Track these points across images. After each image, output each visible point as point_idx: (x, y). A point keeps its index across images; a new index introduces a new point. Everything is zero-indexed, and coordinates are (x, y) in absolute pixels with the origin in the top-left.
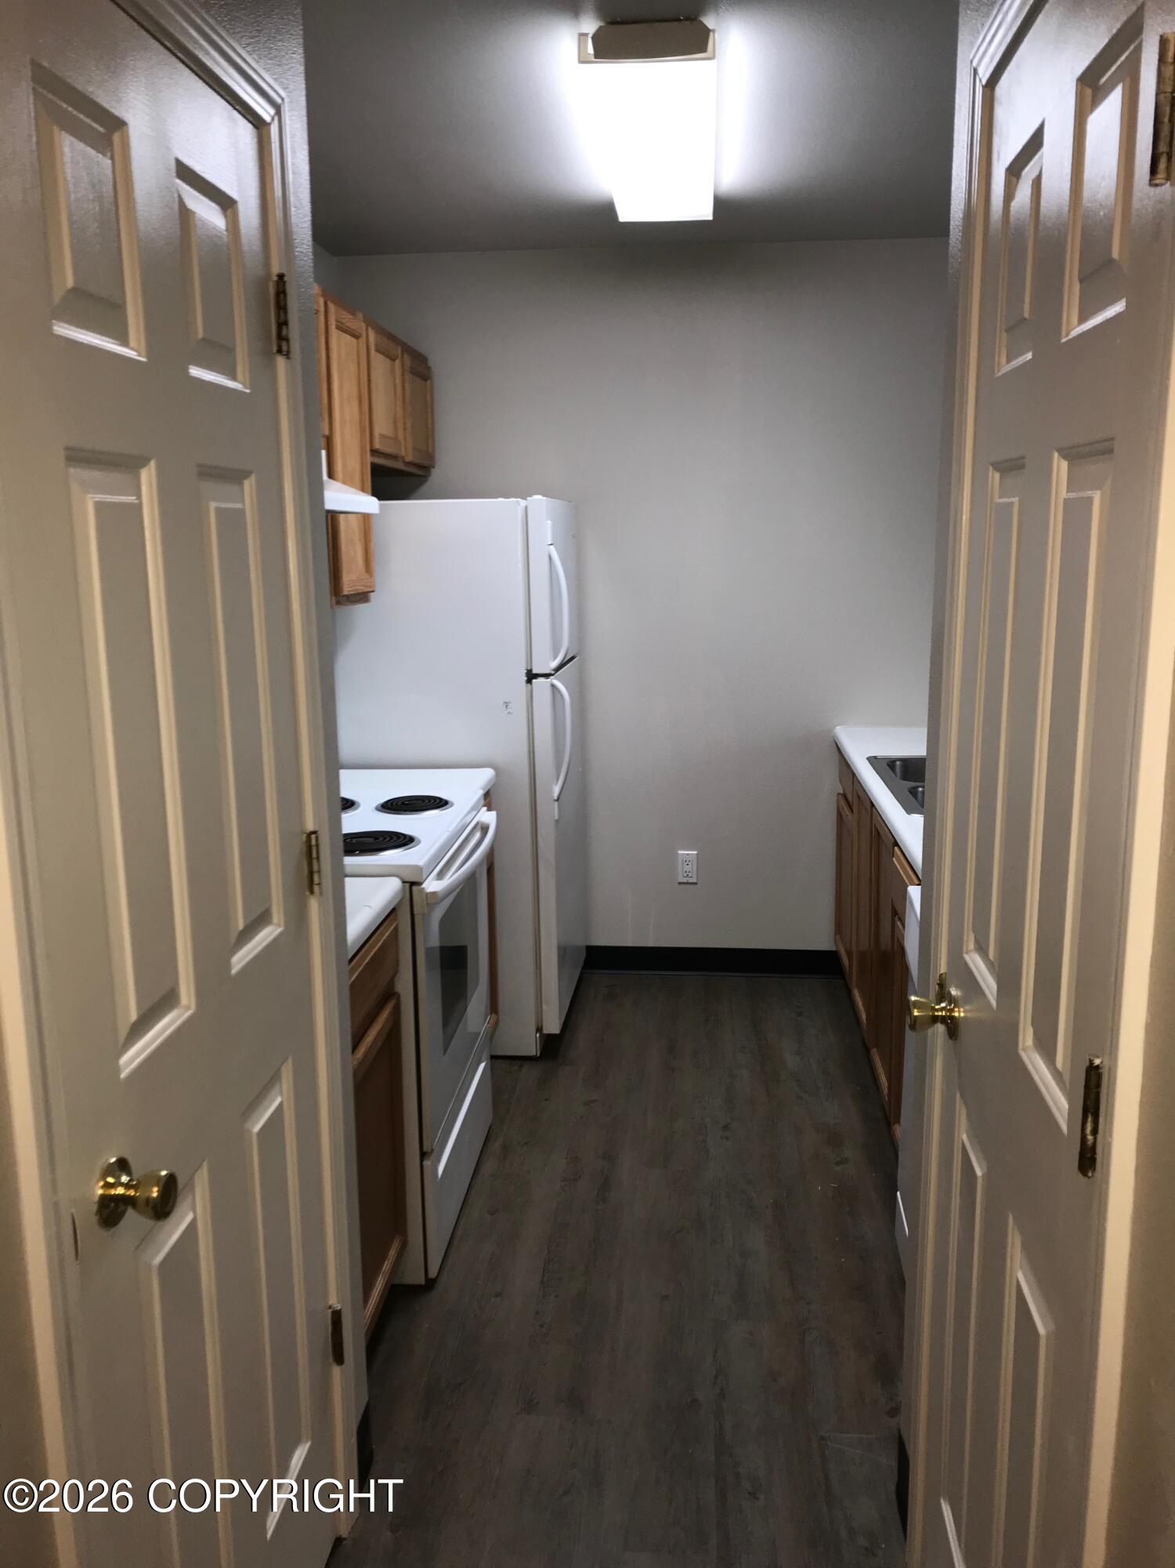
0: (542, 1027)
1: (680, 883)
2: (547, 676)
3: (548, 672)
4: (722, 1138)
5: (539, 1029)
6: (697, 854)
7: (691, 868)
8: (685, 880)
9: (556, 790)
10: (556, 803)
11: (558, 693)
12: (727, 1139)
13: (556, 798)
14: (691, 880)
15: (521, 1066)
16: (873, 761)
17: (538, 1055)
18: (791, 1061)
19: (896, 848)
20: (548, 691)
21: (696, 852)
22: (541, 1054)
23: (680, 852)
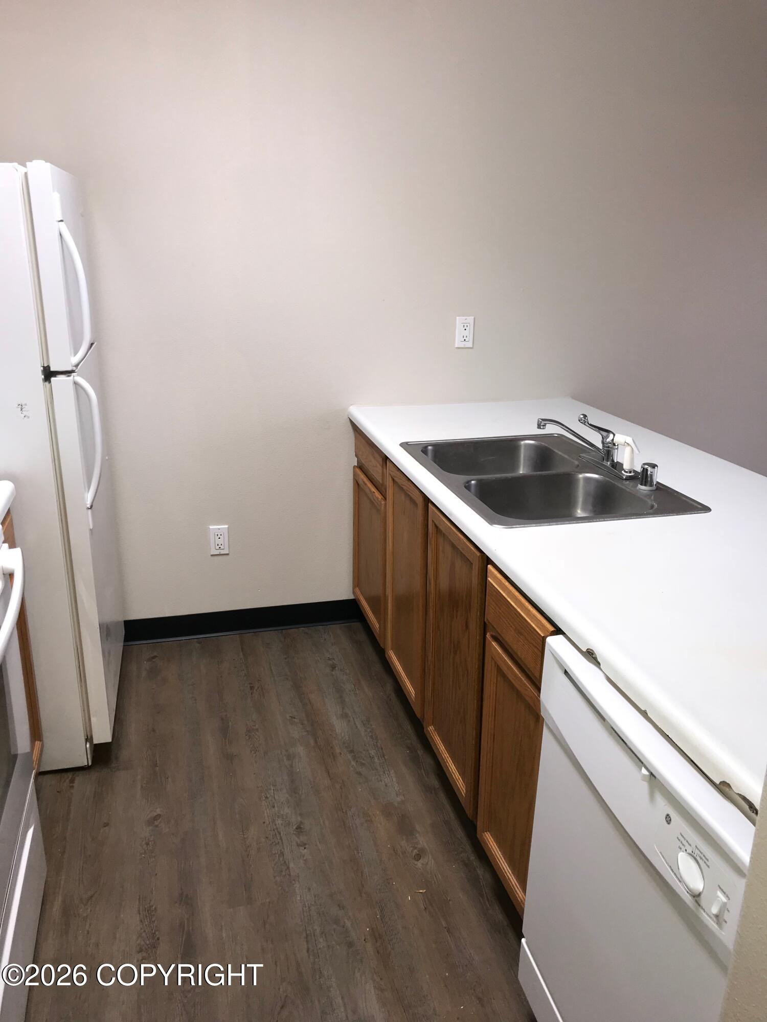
0: (92, 737)
1: (212, 555)
2: (68, 373)
3: (69, 369)
4: (298, 845)
5: (89, 739)
6: (228, 527)
7: (224, 541)
8: (217, 552)
9: (89, 497)
10: (90, 511)
11: (81, 390)
12: (304, 845)
13: (89, 506)
14: (222, 552)
15: (72, 781)
16: (406, 446)
17: (90, 764)
18: (339, 727)
19: (490, 567)
20: (71, 389)
21: (227, 526)
22: (92, 762)
23: (211, 527)
